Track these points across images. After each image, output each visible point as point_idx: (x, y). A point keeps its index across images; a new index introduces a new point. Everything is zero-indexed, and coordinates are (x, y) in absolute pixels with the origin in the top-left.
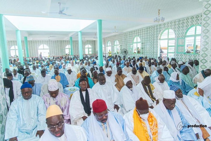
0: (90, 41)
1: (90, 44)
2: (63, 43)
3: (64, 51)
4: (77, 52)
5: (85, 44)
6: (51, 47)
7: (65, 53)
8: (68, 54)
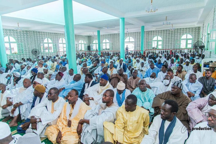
0: (191, 29)
1: (191, 33)
2: (150, 34)
3: (150, 44)
4: (167, 45)
5: (182, 33)
6: (136, 40)
7: (152, 46)
8: (156, 47)
